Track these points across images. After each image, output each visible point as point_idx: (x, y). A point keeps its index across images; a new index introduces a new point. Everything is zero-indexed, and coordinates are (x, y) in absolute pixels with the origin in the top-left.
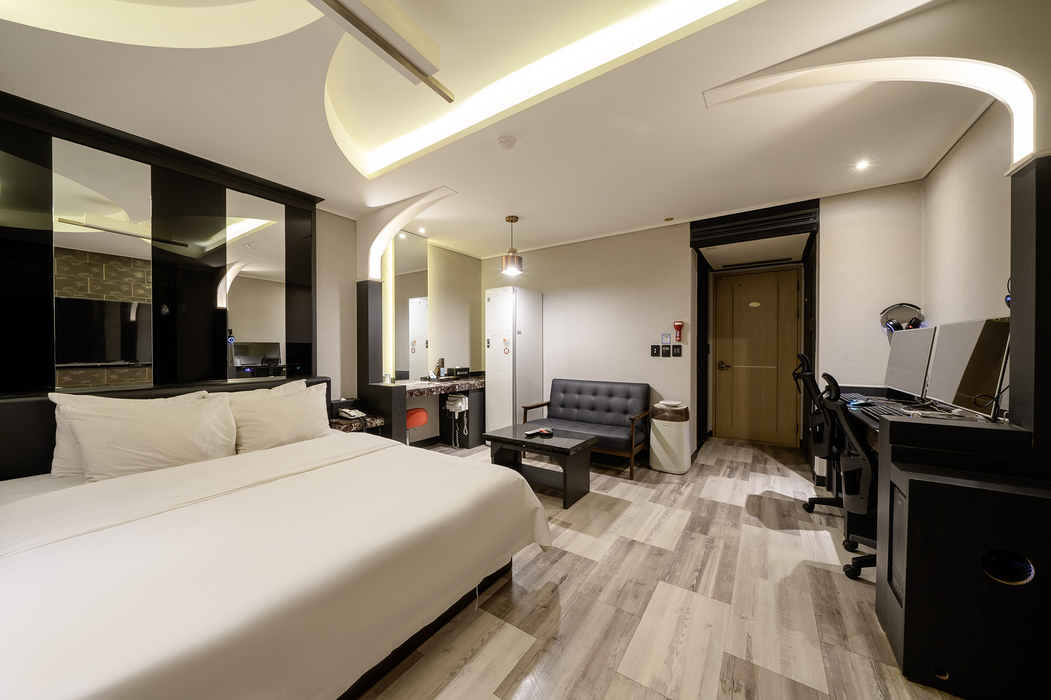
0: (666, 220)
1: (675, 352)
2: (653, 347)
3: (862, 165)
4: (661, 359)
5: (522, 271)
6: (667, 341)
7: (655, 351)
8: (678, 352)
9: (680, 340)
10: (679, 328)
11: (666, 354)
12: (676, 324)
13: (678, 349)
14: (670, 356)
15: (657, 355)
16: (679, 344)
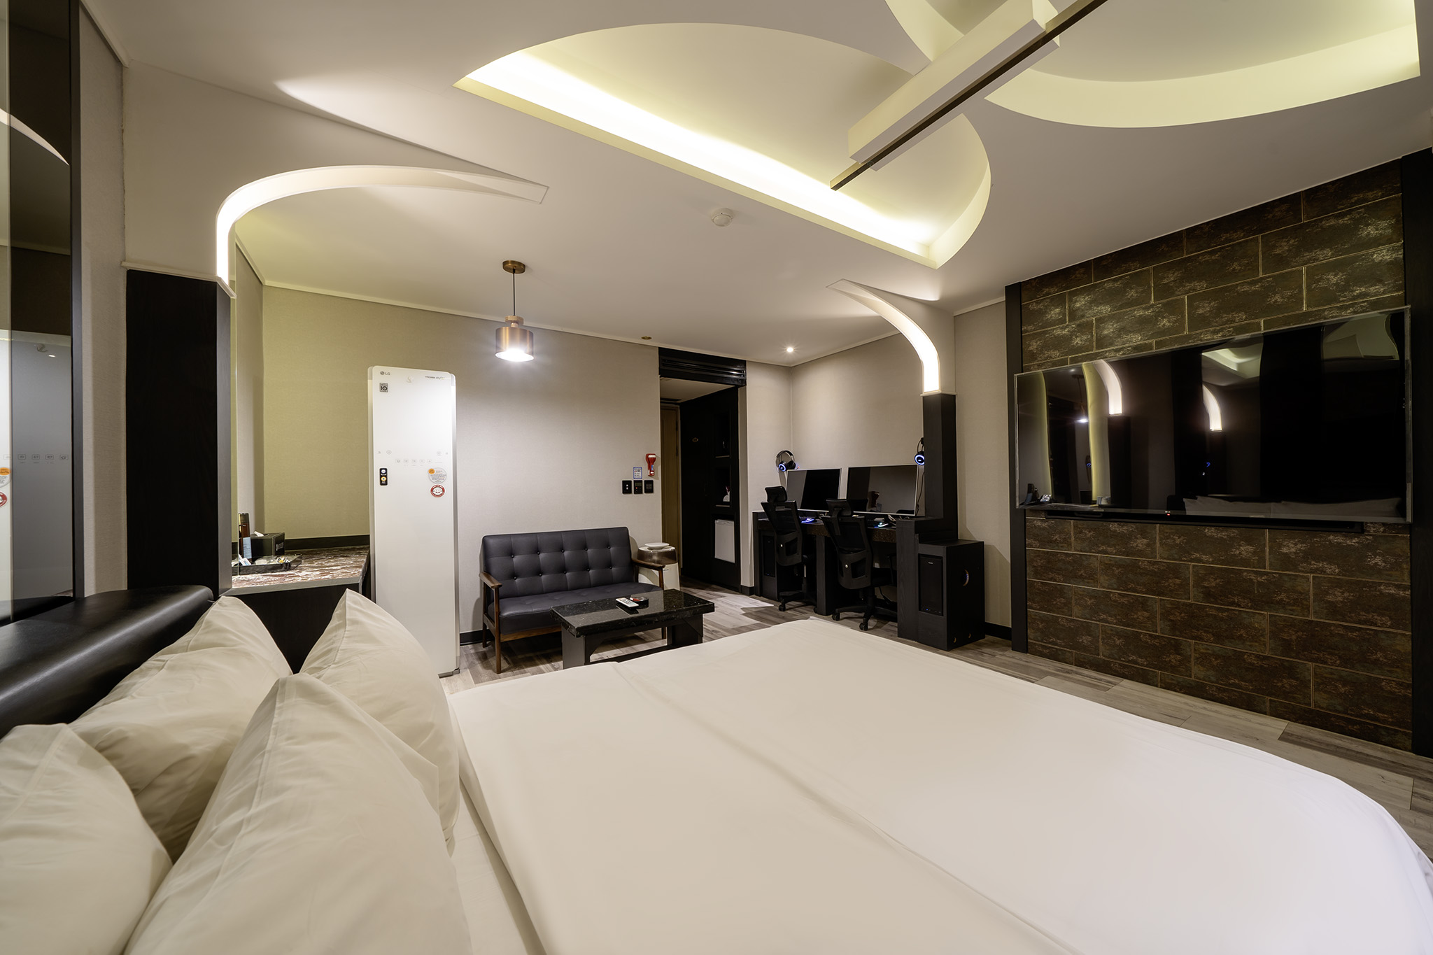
0: (643, 338)
1: (647, 488)
2: (625, 483)
3: (790, 350)
4: (633, 496)
5: (532, 354)
6: (638, 476)
7: (627, 487)
8: (650, 488)
9: (651, 475)
10: (651, 462)
11: (638, 491)
12: (650, 456)
13: (651, 485)
14: (642, 493)
15: (629, 492)
16: (650, 479)
